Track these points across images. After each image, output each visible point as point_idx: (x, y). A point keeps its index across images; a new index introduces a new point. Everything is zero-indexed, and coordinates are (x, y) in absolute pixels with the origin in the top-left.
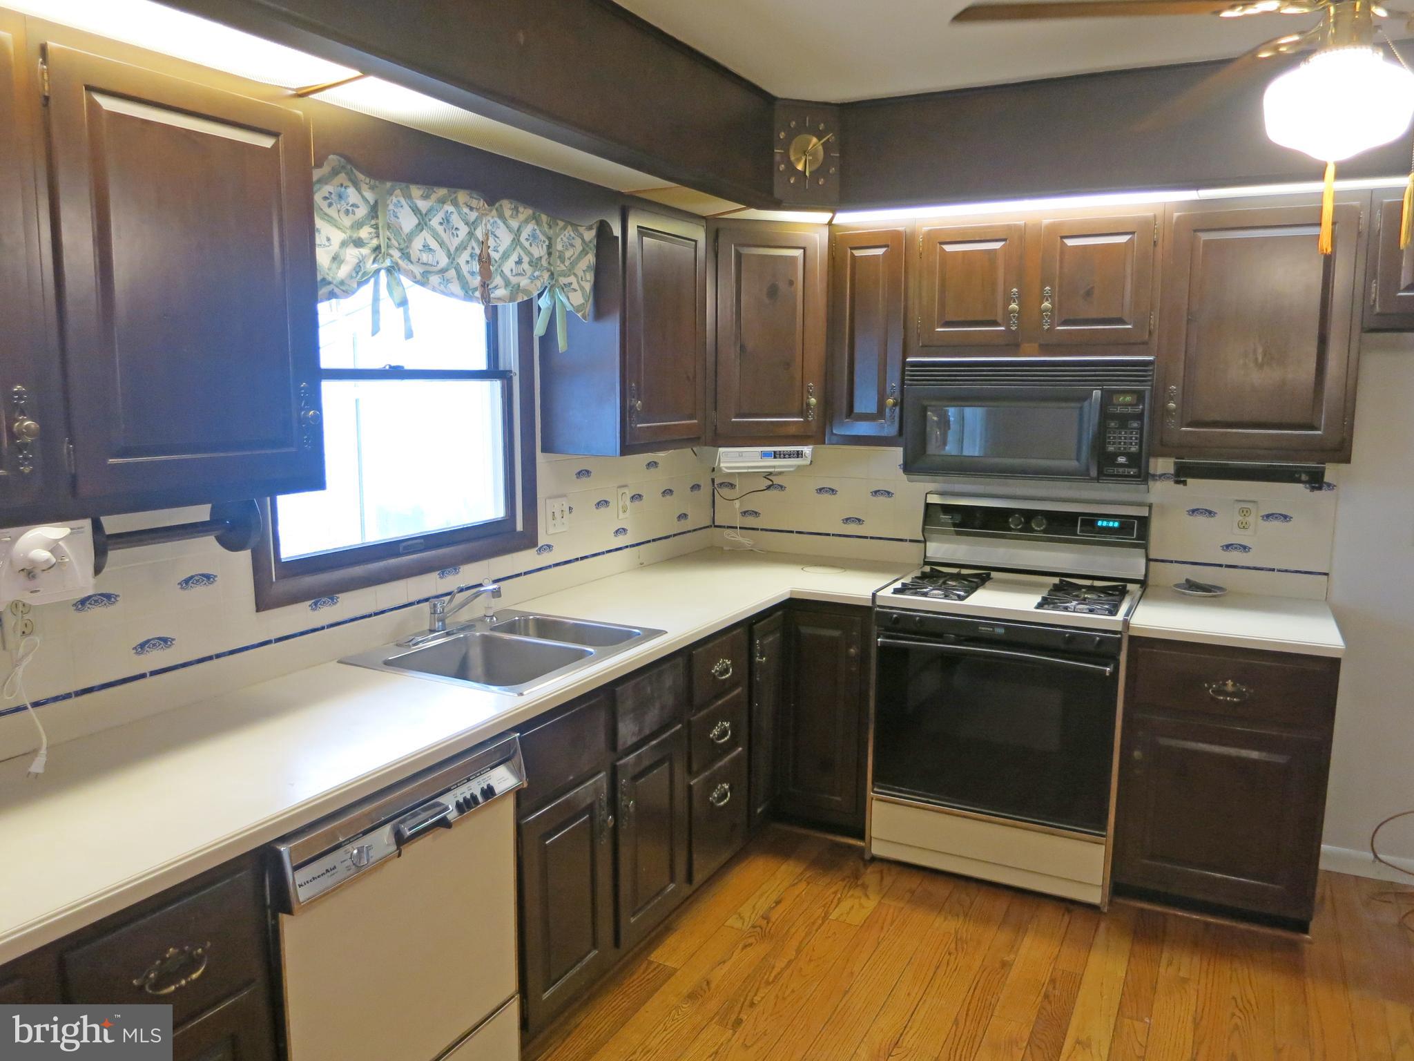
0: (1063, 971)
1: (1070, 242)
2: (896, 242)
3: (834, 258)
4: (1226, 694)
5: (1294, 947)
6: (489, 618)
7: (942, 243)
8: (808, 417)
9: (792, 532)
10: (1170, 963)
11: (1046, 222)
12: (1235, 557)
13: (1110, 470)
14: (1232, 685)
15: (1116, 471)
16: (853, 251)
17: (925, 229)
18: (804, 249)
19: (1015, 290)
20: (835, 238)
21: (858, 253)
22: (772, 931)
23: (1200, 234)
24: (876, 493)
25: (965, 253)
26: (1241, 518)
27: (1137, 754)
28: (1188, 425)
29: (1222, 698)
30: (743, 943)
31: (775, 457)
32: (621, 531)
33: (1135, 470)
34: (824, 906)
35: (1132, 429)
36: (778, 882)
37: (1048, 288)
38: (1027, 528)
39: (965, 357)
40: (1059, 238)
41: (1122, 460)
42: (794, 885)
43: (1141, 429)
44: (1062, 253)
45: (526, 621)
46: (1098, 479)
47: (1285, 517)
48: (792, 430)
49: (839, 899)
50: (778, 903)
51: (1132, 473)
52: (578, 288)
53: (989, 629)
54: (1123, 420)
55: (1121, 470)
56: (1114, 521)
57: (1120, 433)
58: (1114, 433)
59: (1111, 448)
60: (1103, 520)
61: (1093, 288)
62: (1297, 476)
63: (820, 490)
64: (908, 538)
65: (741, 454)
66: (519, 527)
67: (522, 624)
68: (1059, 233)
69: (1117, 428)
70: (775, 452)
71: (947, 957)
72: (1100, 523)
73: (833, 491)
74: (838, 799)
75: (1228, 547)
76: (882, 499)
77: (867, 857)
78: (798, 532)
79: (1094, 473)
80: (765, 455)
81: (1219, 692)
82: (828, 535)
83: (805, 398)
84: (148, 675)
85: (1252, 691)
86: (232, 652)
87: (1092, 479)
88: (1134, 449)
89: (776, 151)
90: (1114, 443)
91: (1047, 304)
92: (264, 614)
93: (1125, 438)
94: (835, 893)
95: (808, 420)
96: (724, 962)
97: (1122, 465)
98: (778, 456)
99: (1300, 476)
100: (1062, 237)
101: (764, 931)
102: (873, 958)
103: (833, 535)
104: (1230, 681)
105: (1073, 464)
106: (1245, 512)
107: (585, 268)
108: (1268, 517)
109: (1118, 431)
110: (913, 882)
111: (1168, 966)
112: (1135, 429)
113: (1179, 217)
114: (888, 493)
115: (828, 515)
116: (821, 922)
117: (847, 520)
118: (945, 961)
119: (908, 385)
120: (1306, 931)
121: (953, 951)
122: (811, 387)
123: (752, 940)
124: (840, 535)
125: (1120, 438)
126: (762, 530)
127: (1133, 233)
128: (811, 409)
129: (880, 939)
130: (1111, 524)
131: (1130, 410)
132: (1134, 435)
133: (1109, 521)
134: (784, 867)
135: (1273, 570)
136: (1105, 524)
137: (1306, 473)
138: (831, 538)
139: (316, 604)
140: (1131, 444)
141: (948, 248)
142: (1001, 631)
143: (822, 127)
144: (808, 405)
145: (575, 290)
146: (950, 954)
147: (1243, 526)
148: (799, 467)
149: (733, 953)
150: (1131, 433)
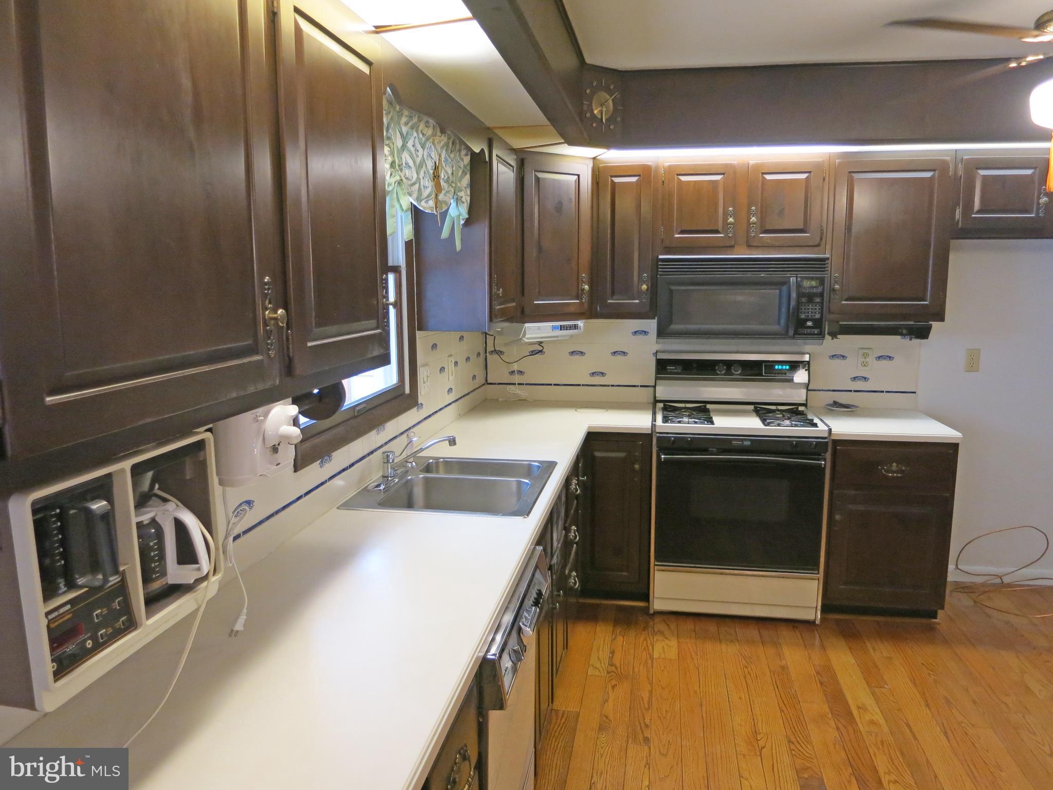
0: (820, 666)
1: (768, 177)
2: (644, 173)
3: (598, 183)
4: (893, 472)
5: (932, 629)
6: (410, 464)
7: (678, 175)
8: (582, 299)
9: (551, 385)
10: (874, 650)
11: (752, 162)
12: (860, 385)
13: (801, 330)
14: (896, 466)
15: (805, 331)
16: (613, 179)
17: (667, 164)
18: (579, 176)
19: (731, 209)
20: (599, 168)
21: (616, 180)
22: (623, 673)
23: (854, 175)
24: (614, 353)
25: (695, 182)
26: (864, 359)
27: (838, 517)
28: (846, 300)
29: (890, 475)
30: (609, 686)
31: (561, 330)
32: (450, 390)
33: (818, 330)
34: (644, 649)
35: (816, 303)
36: (602, 639)
37: (753, 208)
38: (729, 372)
39: (706, 255)
40: (761, 174)
41: (809, 324)
42: (614, 639)
43: (822, 303)
44: (763, 184)
45: (437, 463)
46: (793, 338)
47: (890, 358)
48: (572, 309)
49: (651, 643)
50: (613, 653)
51: (816, 332)
52: (465, 201)
53: (739, 443)
54: (810, 298)
55: (809, 331)
56: (786, 365)
57: (809, 306)
58: (805, 306)
59: (803, 316)
60: (779, 365)
61: (784, 208)
62: (900, 331)
63: (572, 353)
64: (639, 384)
65: (539, 328)
66: (407, 391)
67: (434, 465)
68: (762, 170)
69: (806, 303)
70: (561, 326)
71: (746, 670)
72: (777, 367)
73: (582, 353)
74: (626, 574)
75: (854, 379)
76: (619, 358)
77: (651, 611)
78: (555, 385)
79: (791, 332)
80: (554, 328)
81: (887, 471)
82: (579, 385)
83: (580, 286)
84: (242, 535)
85: (908, 468)
86: (284, 508)
87: (790, 338)
88: (818, 316)
89: (584, 102)
90: (805, 313)
91: (753, 219)
92: (299, 473)
93: (812, 309)
94: (645, 639)
95: (582, 302)
96: (607, 700)
97: (809, 327)
98: (563, 328)
99: (902, 331)
100: (763, 173)
101: (616, 675)
102: (701, 678)
103: (583, 385)
104: (894, 463)
105: (775, 328)
106: (865, 355)
107: (466, 186)
108: (879, 358)
109: (807, 304)
110: (689, 625)
111: (874, 651)
112: (818, 303)
113: (839, 163)
114: (624, 353)
115: (579, 371)
116: (650, 661)
117: (593, 374)
118: (746, 672)
119: (660, 275)
120: (935, 617)
121: (746, 665)
122: (584, 277)
123: (614, 682)
124: (588, 385)
125: (808, 309)
126: (526, 384)
127: (810, 172)
128: (584, 293)
129: (697, 665)
130: (784, 367)
131: (815, 290)
132: (818, 307)
133: (782, 365)
134: (598, 628)
135: (883, 392)
136: (780, 367)
137: (906, 328)
138: (582, 387)
139: (322, 461)
140: (816, 313)
141: (683, 178)
142: (747, 443)
143: (612, 87)
144: (583, 290)
145: (463, 203)
146: (746, 667)
147: (865, 365)
148: (572, 336)
149: (608, 693)
150: (816, 306)
